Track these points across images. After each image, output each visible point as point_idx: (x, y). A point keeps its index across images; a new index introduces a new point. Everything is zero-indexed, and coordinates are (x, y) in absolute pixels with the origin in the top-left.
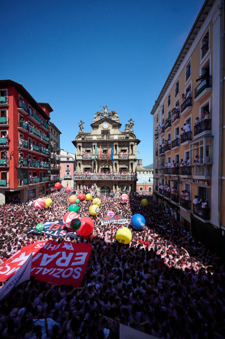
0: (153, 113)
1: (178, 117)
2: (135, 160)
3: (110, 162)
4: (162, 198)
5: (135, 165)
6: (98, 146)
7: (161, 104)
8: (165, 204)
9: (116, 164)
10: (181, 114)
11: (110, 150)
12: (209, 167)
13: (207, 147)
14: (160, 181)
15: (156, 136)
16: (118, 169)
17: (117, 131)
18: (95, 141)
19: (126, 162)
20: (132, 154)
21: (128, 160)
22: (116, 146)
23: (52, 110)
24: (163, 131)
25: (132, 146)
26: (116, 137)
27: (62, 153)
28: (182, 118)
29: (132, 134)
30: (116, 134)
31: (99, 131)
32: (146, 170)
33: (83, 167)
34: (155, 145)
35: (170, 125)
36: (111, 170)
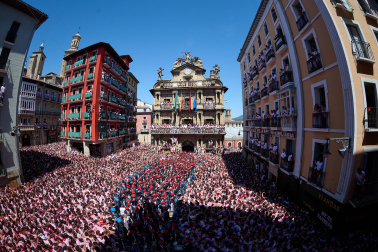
0: (239, 60)
1: (264, 66)
2: (223, 110)
3: (193, 112)
4: (252, 153)
5: (223, 116)
6: (179, 95)
7: (247, 52)
8: (255, 159)
9: (200, 115)
10: (267, 64)
11: (193, 99)
12: (295, 118)
13: (293, 98)
14: (251, 135)
15: (245, 84)
16: (203, 121)
17: (201, 77)
18: (175, 89)
19: (213, 112)
20: (219, 104)
21: (215, 111)
22: (200, 94)
23: (131, 61)
24: (251, 79)
25: (219, 94)
26: (200, 84)
27: (139, 104)
28: (268, 67)
29: (218, 81)
30: (199, 81)
31: (180, 78)
32: (235, 122)
33: (161, 119)
34: (245, 93)
35: (257, 73)
36: (195, 122)
